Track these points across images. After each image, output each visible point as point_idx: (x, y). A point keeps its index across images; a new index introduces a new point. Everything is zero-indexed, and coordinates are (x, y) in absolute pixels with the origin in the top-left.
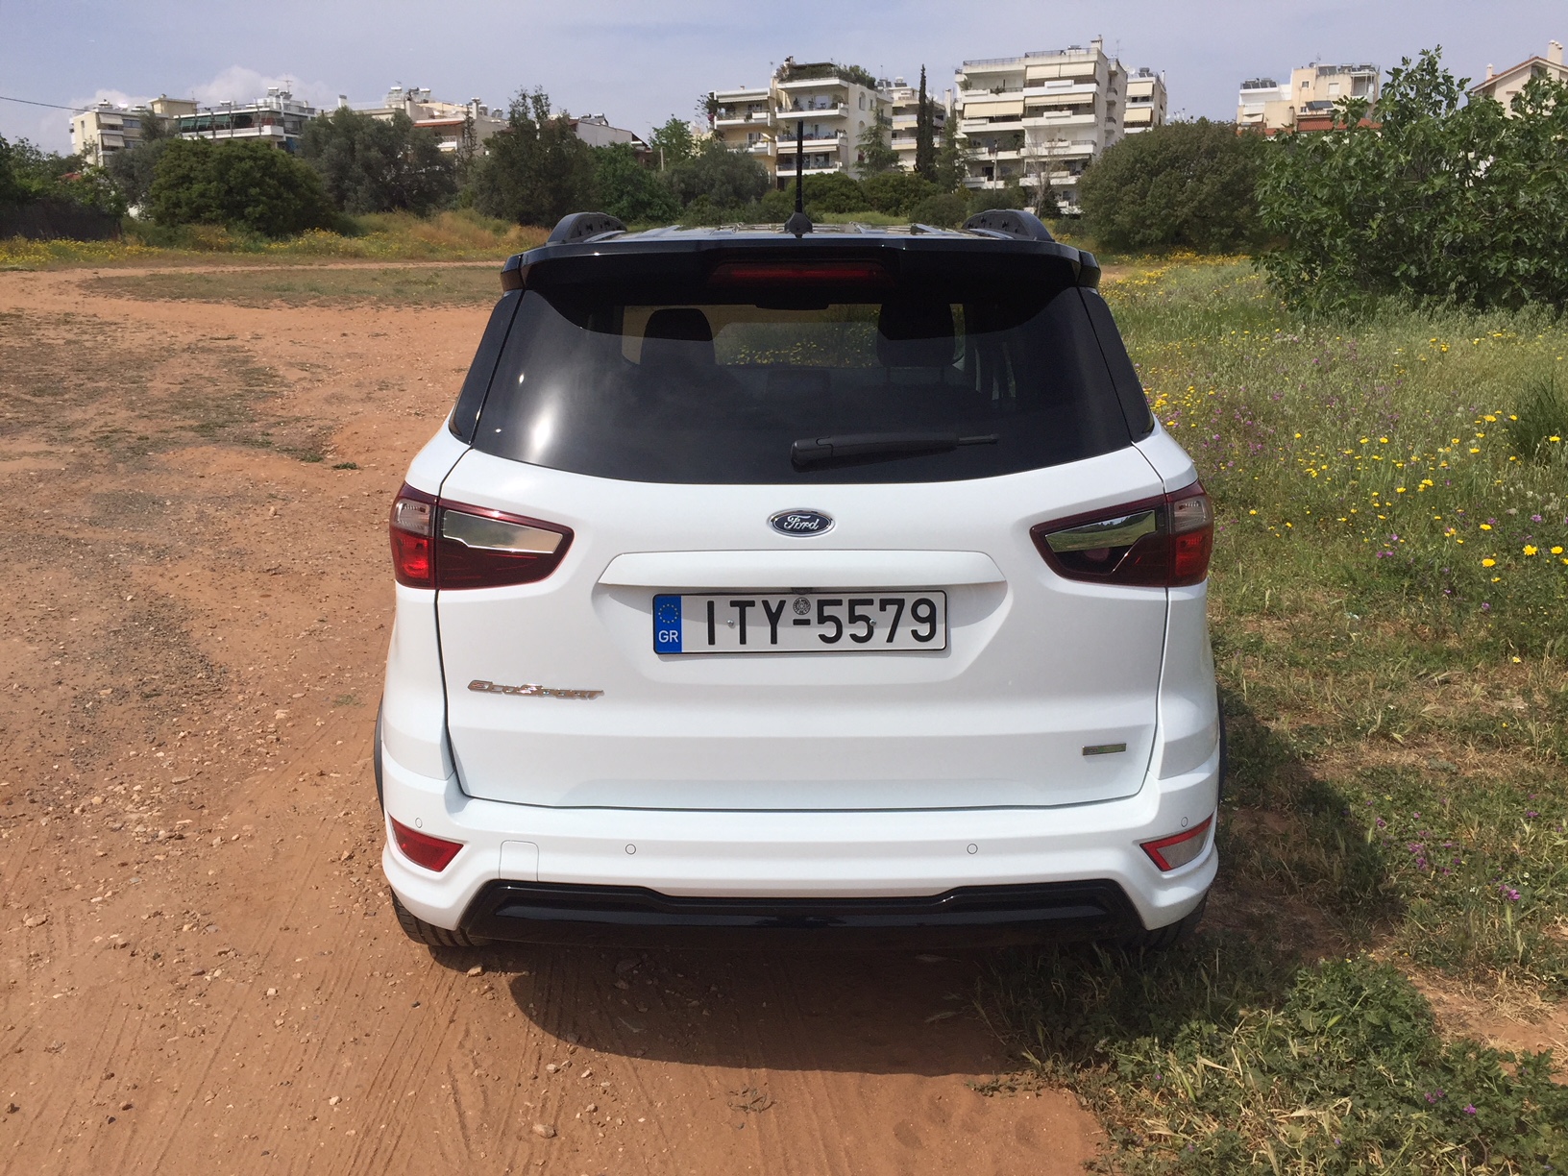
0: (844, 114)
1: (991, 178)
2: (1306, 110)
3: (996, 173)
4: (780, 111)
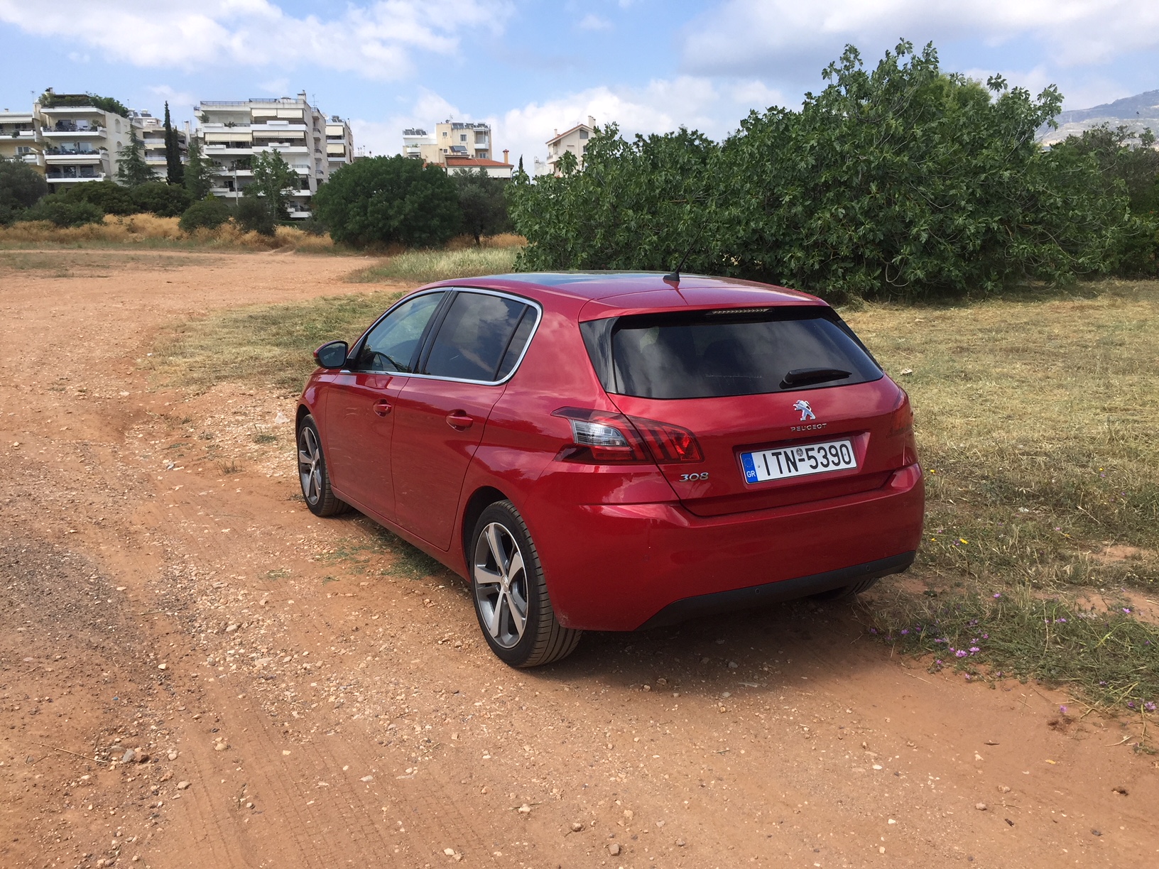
0: (103, 135)
1: (232, 189)
2: (449, 151)
3: (236, 185)
4: (45, 130)
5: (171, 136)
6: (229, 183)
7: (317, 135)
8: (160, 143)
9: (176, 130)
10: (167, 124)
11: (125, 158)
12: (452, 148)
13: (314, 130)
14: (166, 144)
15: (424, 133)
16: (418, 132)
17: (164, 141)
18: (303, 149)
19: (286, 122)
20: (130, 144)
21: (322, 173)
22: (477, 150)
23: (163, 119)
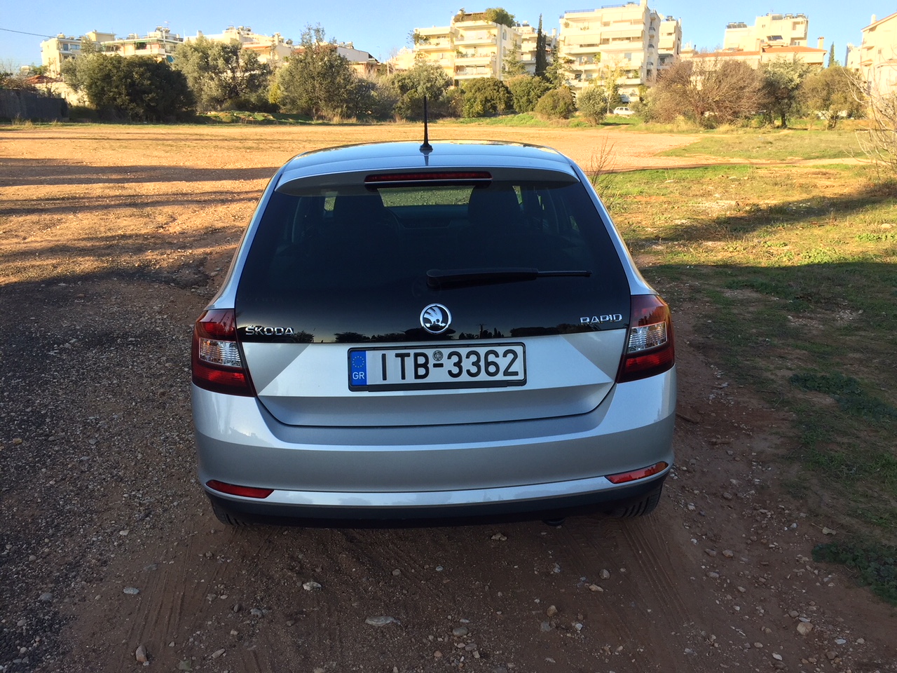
0: (494, 42)
1: (580, 81)
2: (766, 40)
3: (583, 76)
4: (456, 40)
5: (541, 40)
6: (578, 75)
7: (653, 32)
8: (532, 46)
9: (545, 36)
10: (540, 32)
11: (507, 58)
12: (770, 38)
13: (650, 28)
14: (537, 47)
15: (745, 26)
16: (739, 26)
17: (535, 45)
18: (639, 45)
19: (628, 23)
20: (512, 48)
21: (652, 64)
22: (793, 39)
23: (537, 27)
